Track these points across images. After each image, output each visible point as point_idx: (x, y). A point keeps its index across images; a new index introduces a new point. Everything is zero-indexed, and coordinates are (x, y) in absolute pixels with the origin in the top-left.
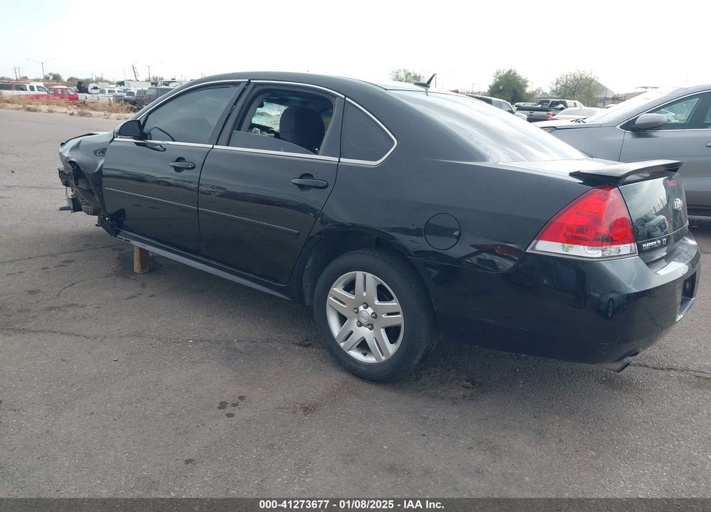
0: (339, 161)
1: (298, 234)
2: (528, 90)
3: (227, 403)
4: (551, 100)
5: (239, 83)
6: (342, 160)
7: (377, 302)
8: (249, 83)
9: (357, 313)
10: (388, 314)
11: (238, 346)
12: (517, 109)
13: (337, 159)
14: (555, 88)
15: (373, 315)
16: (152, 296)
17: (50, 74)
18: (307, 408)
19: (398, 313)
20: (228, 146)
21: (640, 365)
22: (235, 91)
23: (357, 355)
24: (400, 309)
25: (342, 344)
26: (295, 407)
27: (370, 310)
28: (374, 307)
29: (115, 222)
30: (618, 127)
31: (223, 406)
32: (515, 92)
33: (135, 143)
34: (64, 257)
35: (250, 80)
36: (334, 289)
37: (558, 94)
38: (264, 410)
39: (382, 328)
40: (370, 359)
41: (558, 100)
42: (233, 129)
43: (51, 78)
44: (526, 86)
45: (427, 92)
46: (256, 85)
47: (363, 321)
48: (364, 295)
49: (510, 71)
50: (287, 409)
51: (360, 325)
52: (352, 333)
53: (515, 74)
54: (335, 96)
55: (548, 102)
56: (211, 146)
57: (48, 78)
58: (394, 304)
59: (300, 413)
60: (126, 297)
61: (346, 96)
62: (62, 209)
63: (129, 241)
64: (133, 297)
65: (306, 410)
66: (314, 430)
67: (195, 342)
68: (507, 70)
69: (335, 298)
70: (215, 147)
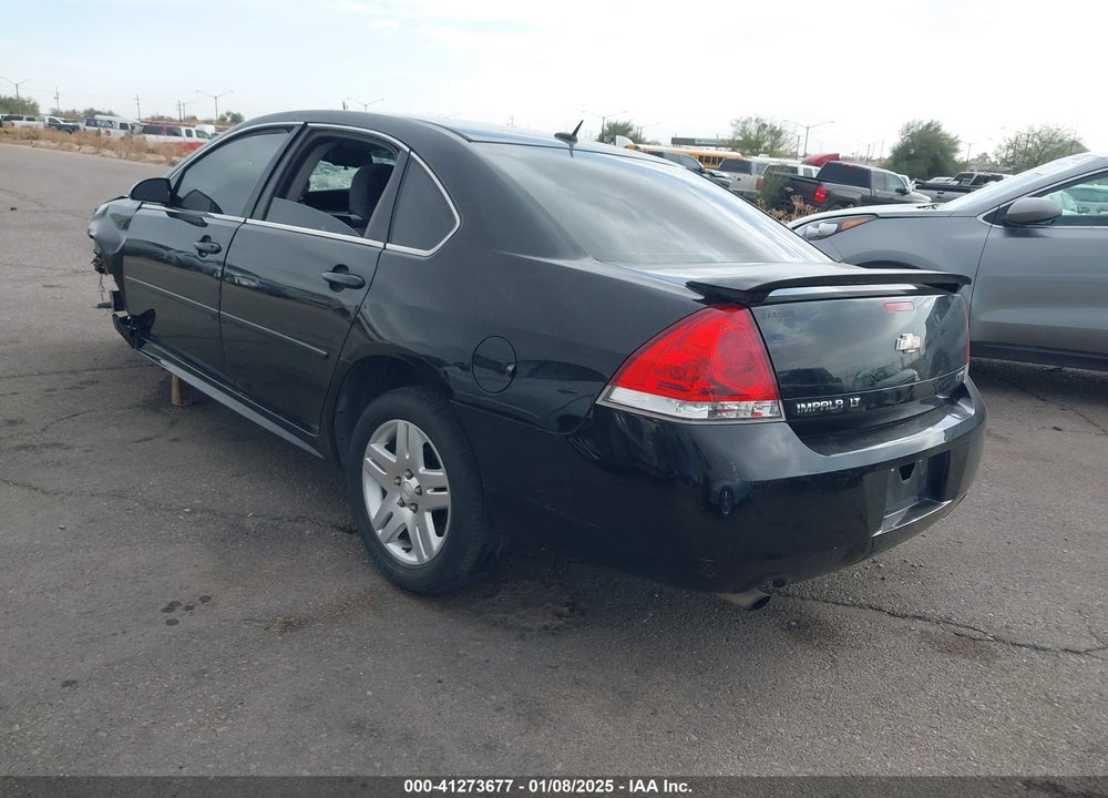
0: (385, 248)
1: (327, 357)
2: (960, 157)
3: (180, 604)
4: (976, 173)
5: (292, 127)
6: (389, 246)
7: (422, 469)
8: (304, 126)
9: (399, 484)
10: (437, 490)
11: (248, 524)
12: (917, 188)
13: (381, 245)
14: (1004, 156)
15: (418, 490)
16: (175, 440)
17: (228, 114)
18: (290, 624)
19: (444, 489)
20: (264, 219)
21: (871, 607)
22: (285, 138)
23: (395, 549)
24: (446, 483)
25: (380, 532)
26: (274, 619)
27: (414, 482)
28: (420, 477)
29: (138, 328)
30: (980, 218)
31: (171, 607)
32: (935, 159)
33: (168, 213)
34: (88, 376)
35: (306, 123)
36: (372, 445)
37: (1009, 164)
38: (225, 621)
39: (428, 510)
40: (411, 559)
41: (989, 174)
42: (273, 194)
43: (229, 119)
44: (956, 150)
45: (571, 149)
46: (313, 130)
47: (406, 498)
48: (407, 457)
49: (929, 125)
50: (260, 622)
51: (403, 504)
52: (391, 515)
53: (937, 129)
54: (398, 149)
55: (973, 175)
56: (242, 220)
57: (224, 119)
58: (440, 474)
59: (275, 629)
60: (138, 439)
61: (411, 149)
62: (100, 306)
63: (158, 360)
64: (147, 439)
65: (288, 626)
66: (279, 657)
67: (194, 511)
68: (925, 123)
69: (374, 461)
70: (249, 221)
